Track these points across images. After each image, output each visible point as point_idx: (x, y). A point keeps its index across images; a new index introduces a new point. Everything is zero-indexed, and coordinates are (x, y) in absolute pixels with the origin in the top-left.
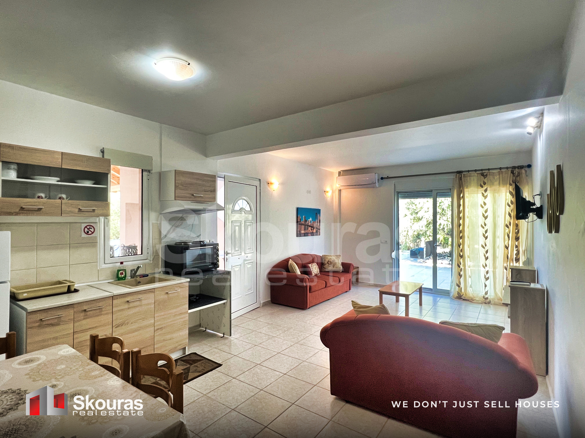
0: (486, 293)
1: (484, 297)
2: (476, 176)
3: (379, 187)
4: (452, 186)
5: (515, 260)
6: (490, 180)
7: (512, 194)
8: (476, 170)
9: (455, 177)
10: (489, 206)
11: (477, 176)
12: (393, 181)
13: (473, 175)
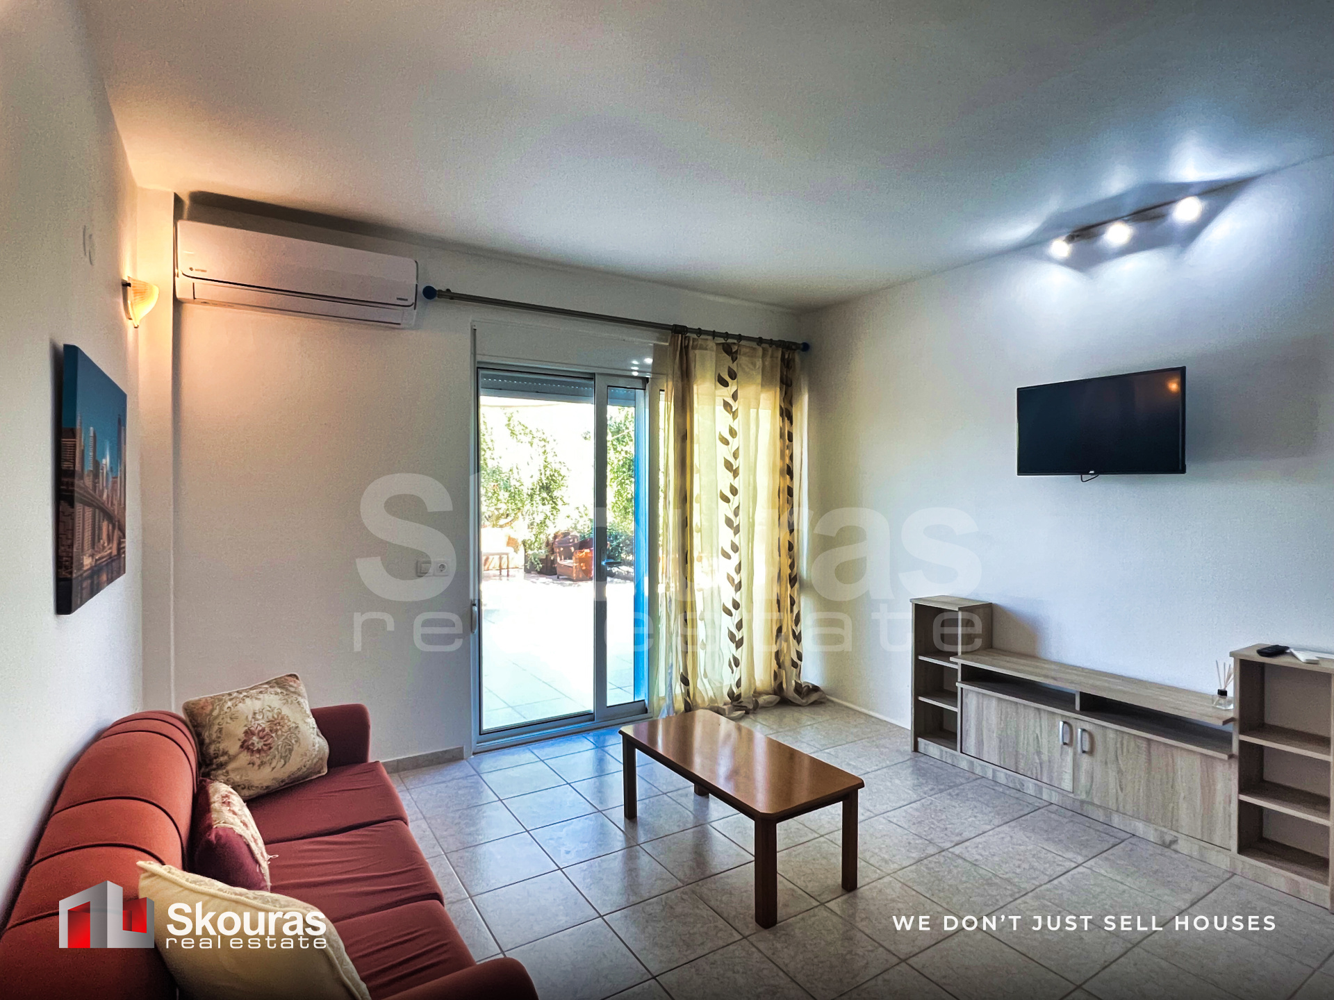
2: (714, 351)
3: (414, 328)
6: (746, 369)
8: (714, 331)
9: (668, 344)
10: (742, 438)
11: (717, 353)
12: (469, 314)
13: (706, 344)
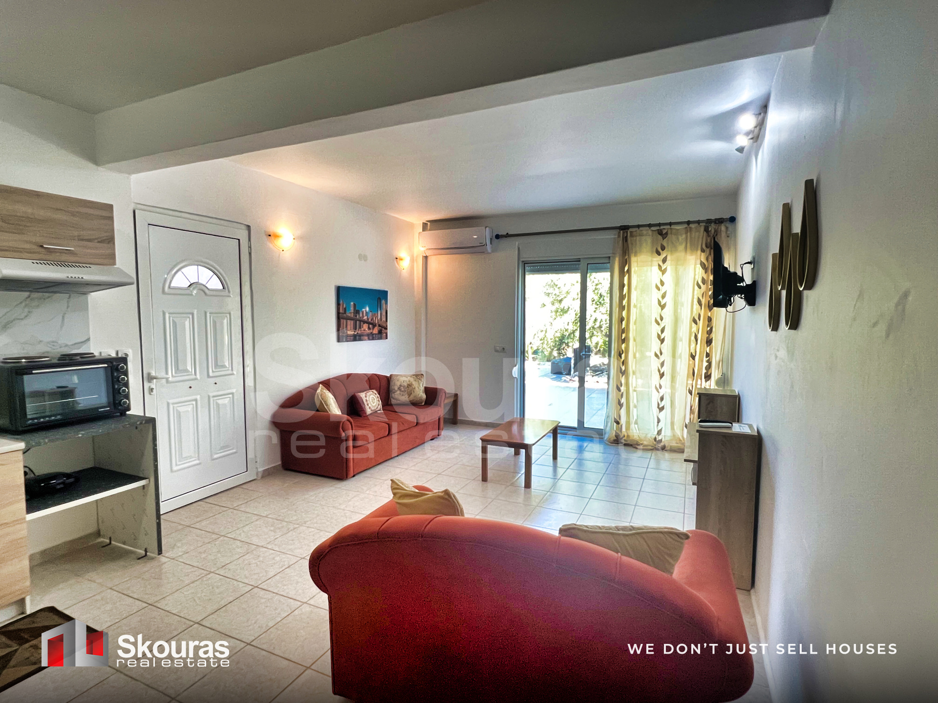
0: (659, 433)
1: (655, 439)
2: (649, 235)
3: (493, 251)
4: (611, 252)
5: (705, 377)
6: (672, 243)
7: (703, 267)
8: (650, 224)
9: (617, 236)
10: (669, 287)
11: (652, 236)
12: (517, 242)
13: (645, 232)
